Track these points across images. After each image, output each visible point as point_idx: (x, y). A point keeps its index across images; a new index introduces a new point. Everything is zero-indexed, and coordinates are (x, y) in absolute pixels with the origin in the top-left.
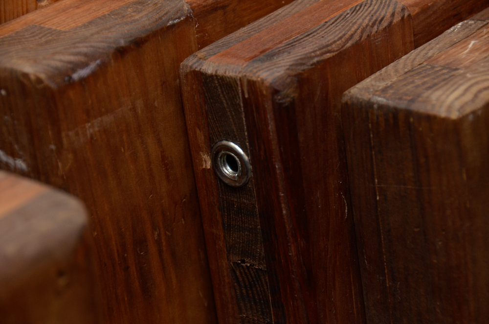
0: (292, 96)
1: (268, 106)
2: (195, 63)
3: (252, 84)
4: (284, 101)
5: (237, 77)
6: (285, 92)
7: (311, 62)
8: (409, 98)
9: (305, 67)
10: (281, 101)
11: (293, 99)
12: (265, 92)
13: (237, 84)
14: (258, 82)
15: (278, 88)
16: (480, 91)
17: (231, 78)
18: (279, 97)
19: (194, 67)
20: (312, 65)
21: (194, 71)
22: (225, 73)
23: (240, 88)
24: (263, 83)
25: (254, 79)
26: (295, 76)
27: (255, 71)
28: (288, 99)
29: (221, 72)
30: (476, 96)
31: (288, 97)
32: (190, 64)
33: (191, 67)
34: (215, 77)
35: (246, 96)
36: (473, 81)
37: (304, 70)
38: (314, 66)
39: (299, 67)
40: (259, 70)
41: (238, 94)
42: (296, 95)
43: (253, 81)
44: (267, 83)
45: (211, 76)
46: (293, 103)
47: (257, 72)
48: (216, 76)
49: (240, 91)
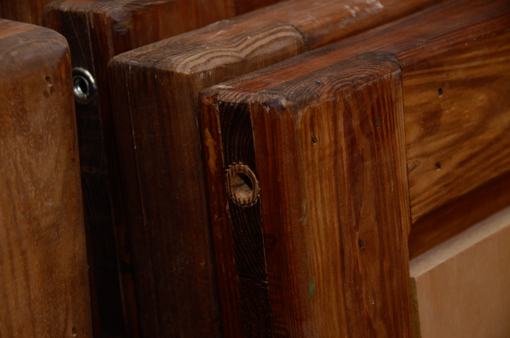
0: (128, 27)
1: (109, 34)
2: (55, 4)
3: (96, 16)
4: (121, 30)
5: (86, 11)
6: (122, 23)
7: (145, 4)
8: (155, 60)
9: (140, 7)
10: (118, 30)
11: (129, 29)
12: (106, 23)
13: (86, 18)
14: (101, 14)
15: (117, 20)
16: (213, 58)
17: (81, 12)
18: (117, 27)
19: (54, 7)
20: (145, 6)
21: (54, 10)
22: (77, 9)
23: (88, 21)
24: (105, 15)
25: (98, 12)
26: (131, 12)
27: (99, 6)
28: (125, 29)
29: (74, 9)
30: (209, 61)
31: (124, 27)
32: (52, 5)
33: (52, 7)
34: (69, 14)
35: (93, 27)
36: (209, 51)
37: (138, 9)
38: (147, 8)
39: (134, 6)
40: (103, 6)
41: (86, 26)
42: (131, 27)
43: (97, 14)
44: (107, 15)
45: (67, 13)
46: (128, 33)
47: (101, 7)
48: (70, 12)
49: (88, 23)
